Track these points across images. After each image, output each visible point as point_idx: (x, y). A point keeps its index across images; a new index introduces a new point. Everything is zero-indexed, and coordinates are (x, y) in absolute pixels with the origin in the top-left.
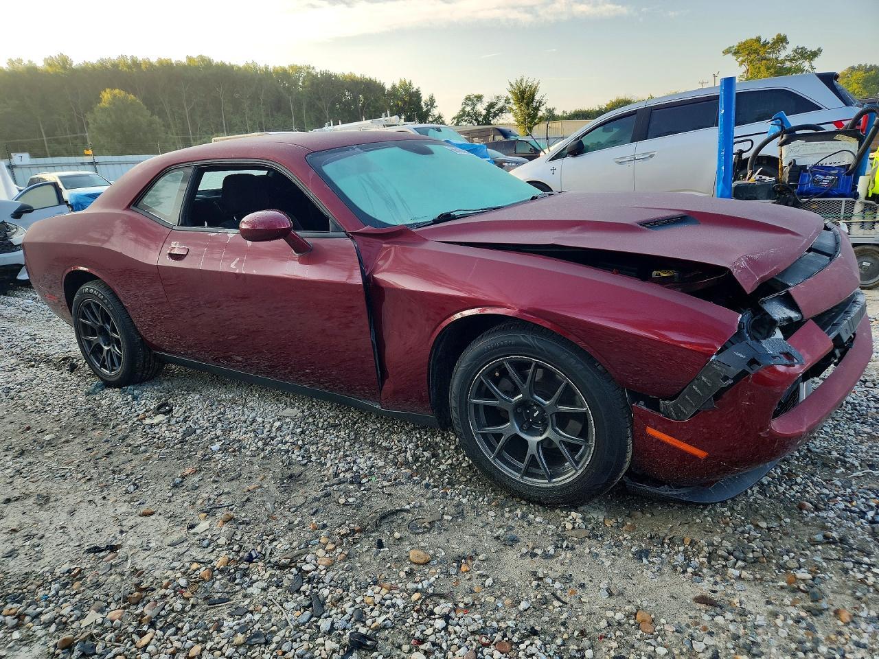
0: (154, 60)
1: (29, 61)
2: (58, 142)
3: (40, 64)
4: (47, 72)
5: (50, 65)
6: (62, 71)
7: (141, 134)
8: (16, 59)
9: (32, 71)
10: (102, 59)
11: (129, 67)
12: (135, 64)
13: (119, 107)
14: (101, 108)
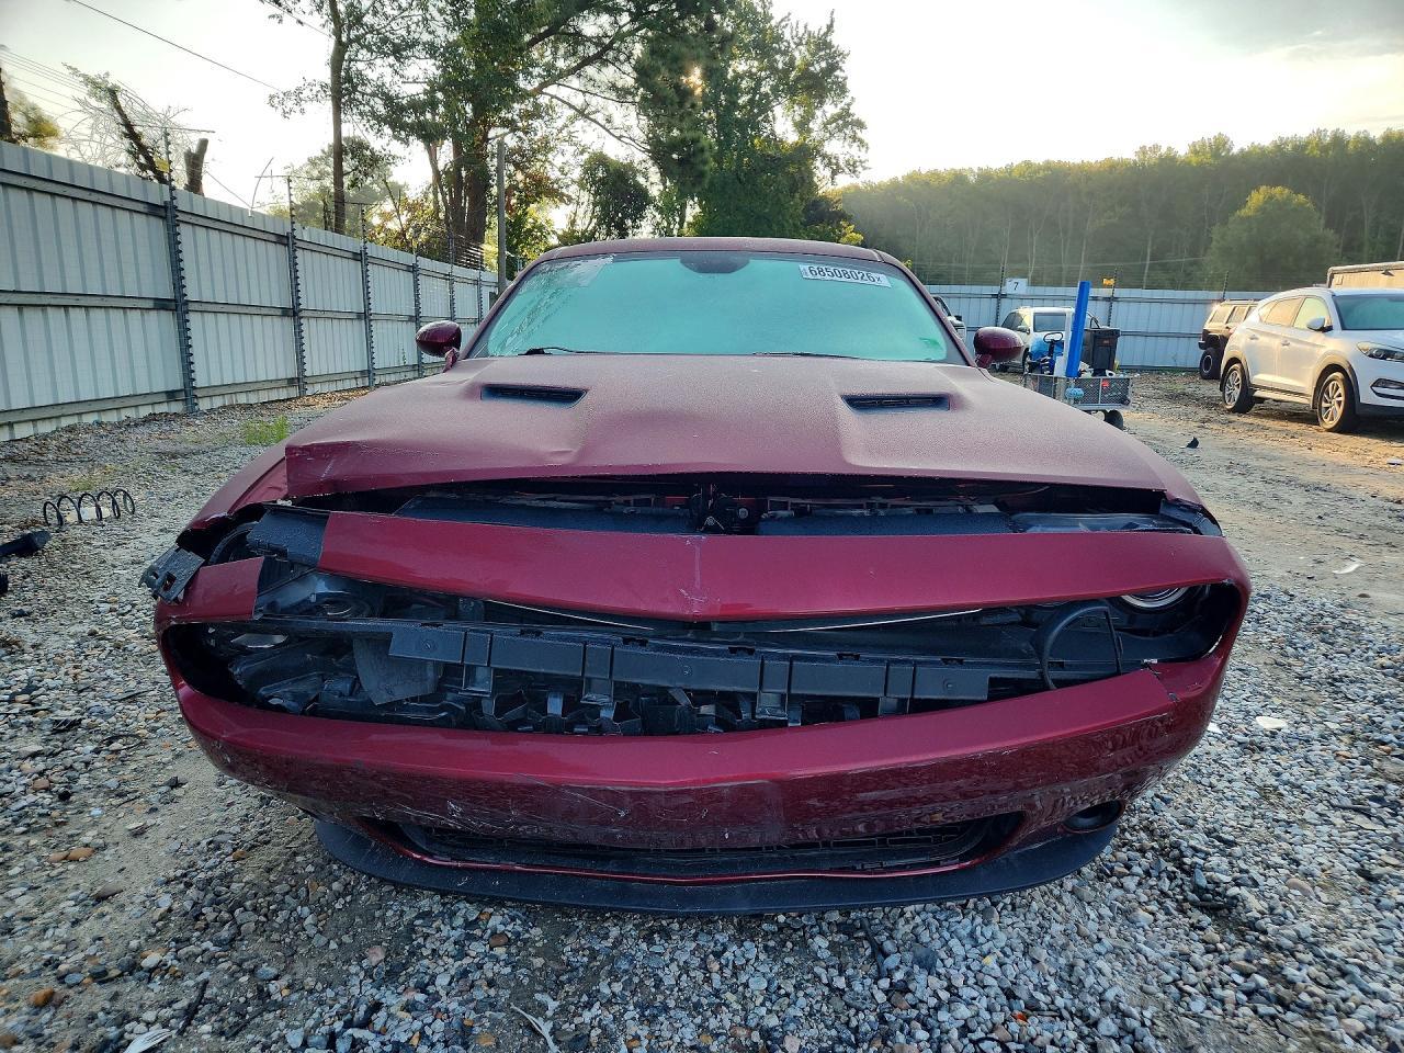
0: (1377, 133)
1: (1169, 149)
2: (1165, 268)
3: (1182, 151)
4: (1189, 163)
5: (1196, 152)
6: (1211, 161)
7: (1291, 259)
8: (1151, 145)
9: (1169, 163)
10: (1281, 139)
11: (1325, 149)
12: (1338, 141)
13: (1272, 214)
14: (1242, 218)
